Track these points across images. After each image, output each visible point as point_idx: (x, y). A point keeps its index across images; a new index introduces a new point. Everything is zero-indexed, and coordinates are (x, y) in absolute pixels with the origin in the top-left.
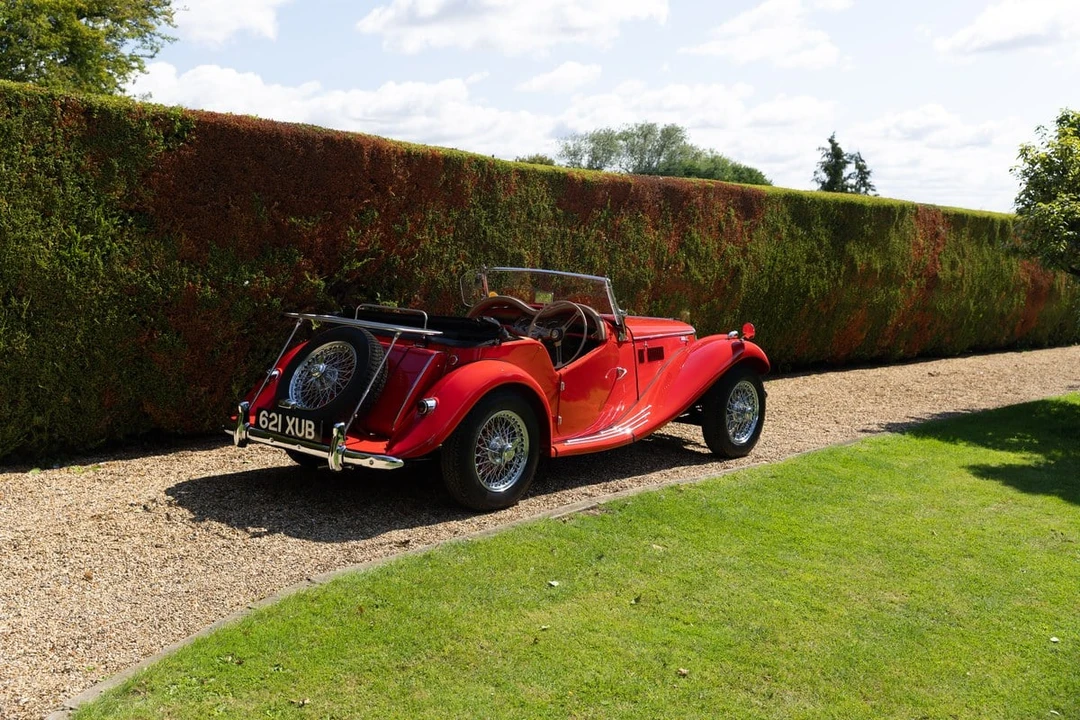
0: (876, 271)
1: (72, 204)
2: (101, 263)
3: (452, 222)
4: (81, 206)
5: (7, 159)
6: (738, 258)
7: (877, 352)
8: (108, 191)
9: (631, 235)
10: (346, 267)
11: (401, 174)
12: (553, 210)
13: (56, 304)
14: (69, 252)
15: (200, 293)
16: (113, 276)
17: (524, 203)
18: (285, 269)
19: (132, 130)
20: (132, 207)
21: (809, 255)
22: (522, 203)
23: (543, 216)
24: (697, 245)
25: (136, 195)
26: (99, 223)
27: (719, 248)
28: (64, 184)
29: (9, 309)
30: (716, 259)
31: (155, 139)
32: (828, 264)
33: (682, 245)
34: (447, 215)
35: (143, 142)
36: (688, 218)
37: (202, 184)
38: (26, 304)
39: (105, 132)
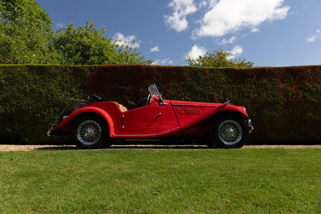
3: (181, 86)
4: (71, 88)
5: (55, 79)
9: (269, 86)
10: (142, 99)
11: (158, 73)
12: (227, 80)
18: (122, 100)
19: (82, 70)
22: (211, 79)
23: (222, 82)
24: (310, 88)
25: (83, 85)
26: (74, 91)
28: (67, 83)
29: (54, 110)
31: (87, 72)
33: (300, 88)
34: (179, 84)
38: (58, 109)
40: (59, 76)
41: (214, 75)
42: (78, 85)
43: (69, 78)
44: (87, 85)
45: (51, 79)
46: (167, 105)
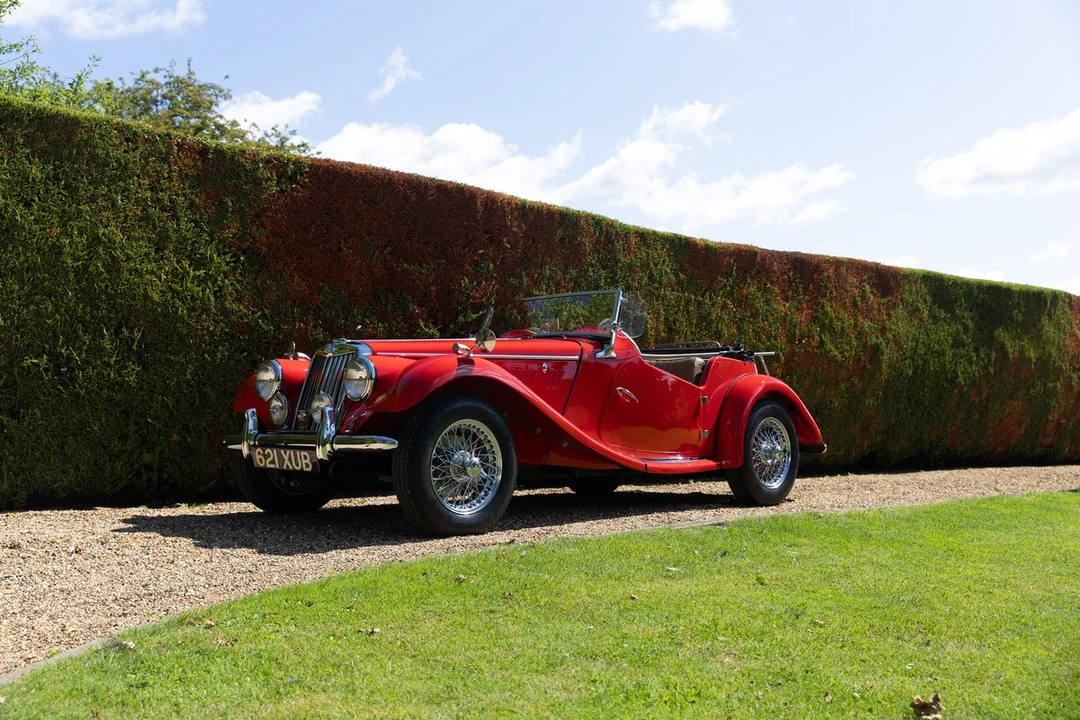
0: (1030, 359)
1: (185, 239)
2: (212, 299)
3: (571, 279)
4: (195, 242)
5: (123, 192)
6: (877, 337)
7: (1039, 450)
8: (221, 229)
9: (760, 304)
10: (461, 318)
11: (516, 227)
12: (676, 275)
13: (167, 337)
14: (181, 286)
15: (312, 335)
16: (225, 312)
17: (645, 266)
18: (398, 316)
19: (245, 170)
20: (245, 246)
21: (954, 339)
22: (642, 266)
23: (665, 280)
24: (832, 320)
25: (250, 234)
26: (212, 260)
27: (856, 324)
28: (178, 219)
29: (121, 340)
30: (852, 336)
31: (268, 180)
32: (976, 350)
33: (814, 319)
34: (565, 272)
35: (257, 182)
36: (820, 291)
37: (314, 226)
38: (137, 335)
39: (220, 172)
40: (138, 176)
41: (648, 254)
42: (228, 234)
43: (184, 195)
44: (267, 237)
45: (104, 190)
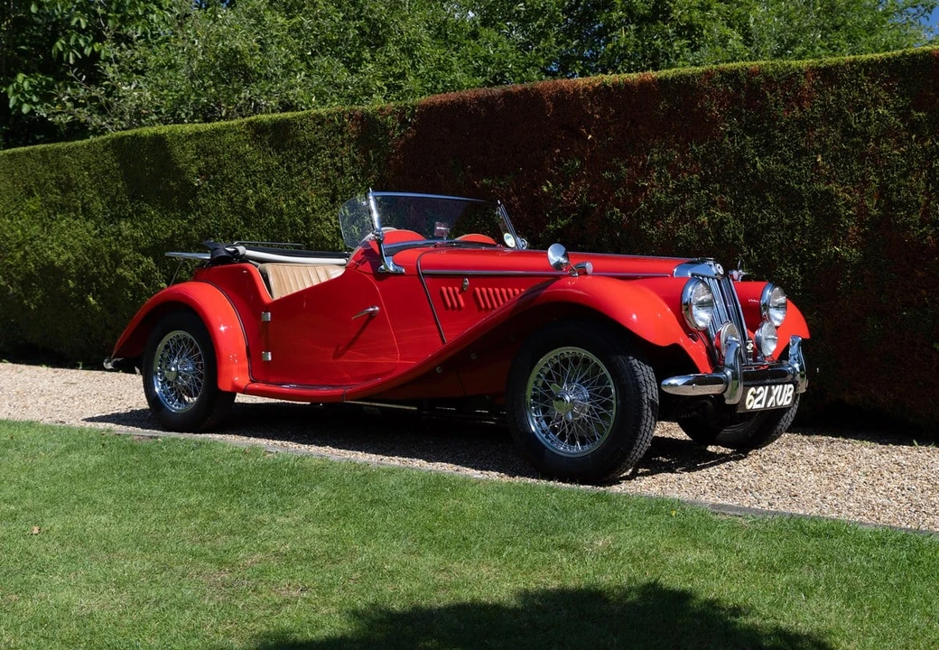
10: (551, 226)
19: (380, 125)
40: (324, 149)
41: (839, 96)
43: (350, 156)
45: (305, 164)
46: (402, 274)
